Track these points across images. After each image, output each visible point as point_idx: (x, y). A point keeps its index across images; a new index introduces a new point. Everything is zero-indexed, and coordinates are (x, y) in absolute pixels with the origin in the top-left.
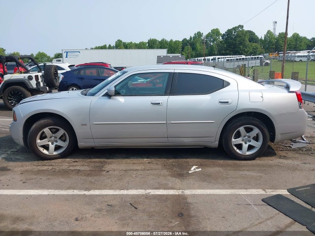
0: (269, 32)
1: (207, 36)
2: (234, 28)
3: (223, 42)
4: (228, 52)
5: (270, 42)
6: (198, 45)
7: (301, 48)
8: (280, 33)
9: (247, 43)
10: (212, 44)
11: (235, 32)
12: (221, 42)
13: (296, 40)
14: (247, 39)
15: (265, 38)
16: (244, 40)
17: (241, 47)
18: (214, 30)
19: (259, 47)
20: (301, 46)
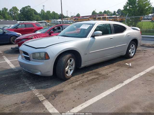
0: (42, 10)
1: (10, 10)
2: (25, 7)
3: (21, 14)
4: (25, 19)
5: (43, 15)
6: (6, 15)
7: (57, 18)
8: (47, 11)
9: (34, 15)
10: (14, 15)
11: (27, 9)
12: (20, 14)
13: (54, 14)
14: (33, 13)
15: (41, 13)
16: (32, 14)
17: (31, 17)
18: (13, 7)
19: (39, 17)
20: (56, 17)
